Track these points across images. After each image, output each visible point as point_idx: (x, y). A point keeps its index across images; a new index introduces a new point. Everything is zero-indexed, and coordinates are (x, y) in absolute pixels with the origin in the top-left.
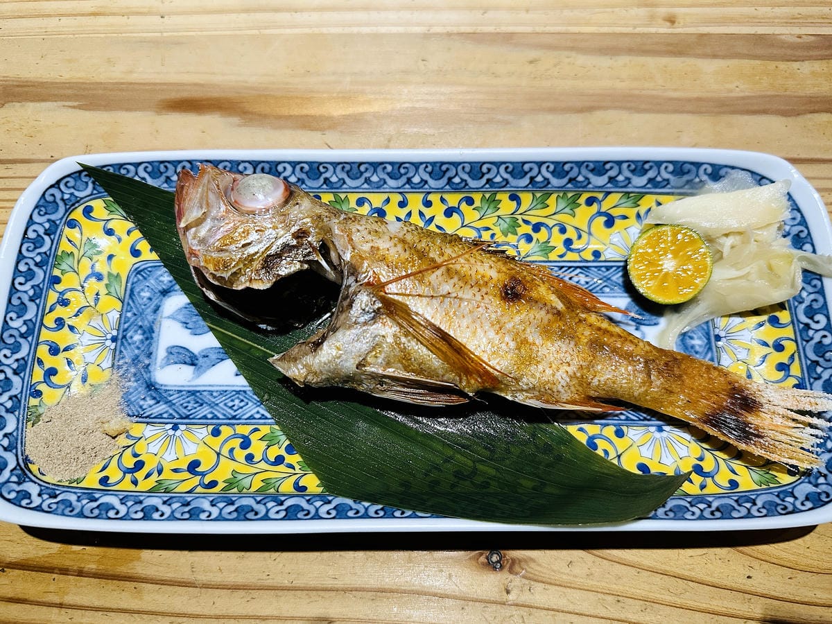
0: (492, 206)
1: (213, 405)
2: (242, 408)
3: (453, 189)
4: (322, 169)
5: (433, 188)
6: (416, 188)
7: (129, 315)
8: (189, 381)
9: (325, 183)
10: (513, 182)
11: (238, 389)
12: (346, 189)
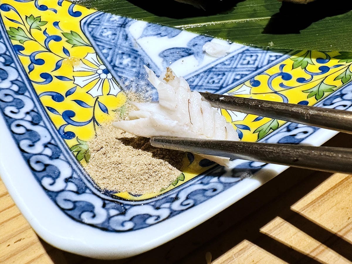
1: (232, 70)
2: (256, 60)
7: (105, 51)
8: (198, 66)
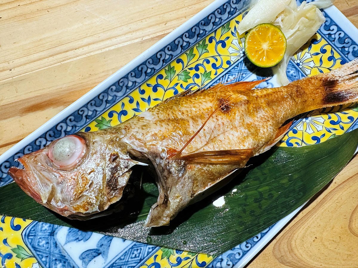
0: (172, 72)
1: (126, 263)
2: (140, 253)
3: (150, 76)
4: (81, 113)
5: (140, 83)
6: (133, 89)
8: (105, 263)
9: (87, 118)
10: (174, 54)
11: (131, 246)
12: (99, 113)
